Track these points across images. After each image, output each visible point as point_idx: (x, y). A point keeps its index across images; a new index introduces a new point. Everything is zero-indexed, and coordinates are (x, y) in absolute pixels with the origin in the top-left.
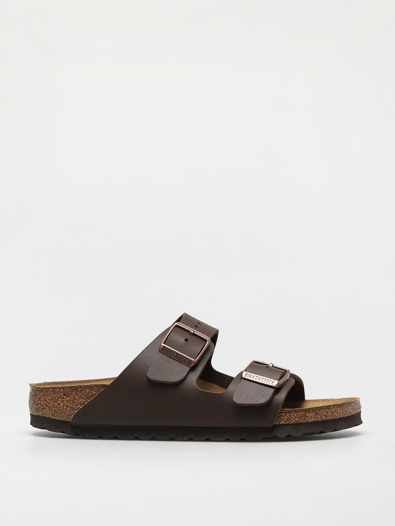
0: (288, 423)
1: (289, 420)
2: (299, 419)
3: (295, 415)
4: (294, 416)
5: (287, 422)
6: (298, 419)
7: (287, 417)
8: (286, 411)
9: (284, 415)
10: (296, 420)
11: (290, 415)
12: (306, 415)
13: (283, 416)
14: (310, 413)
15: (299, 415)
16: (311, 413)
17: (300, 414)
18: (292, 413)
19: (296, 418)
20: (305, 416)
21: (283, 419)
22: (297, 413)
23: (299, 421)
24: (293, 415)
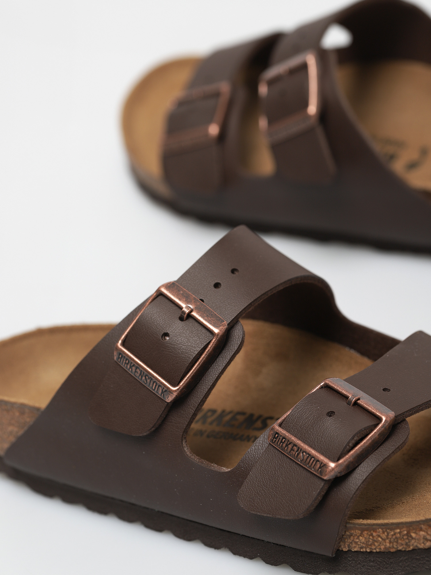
0: (368, 550)
1: (371, 545)
2: (393, 543)
3: (384, 536)
4: (381, 538)
5: (366, 548)
6: (391, 544)
7: (366, 538)
8: (361, 526)
9: (358, 535)
10: (386, 545)
11: (372, 535)
12: (411, 536)
13: (356, 535)
14: (421, 530)
15: (393, 535)
16: (424, 531)
17: (395, 534)
18: (375, 530)
19: (385, 542)
20: (407, 538)
21: (356, 543)
22: (388, 531)
23: (393, 547)
24: (379, 536)
